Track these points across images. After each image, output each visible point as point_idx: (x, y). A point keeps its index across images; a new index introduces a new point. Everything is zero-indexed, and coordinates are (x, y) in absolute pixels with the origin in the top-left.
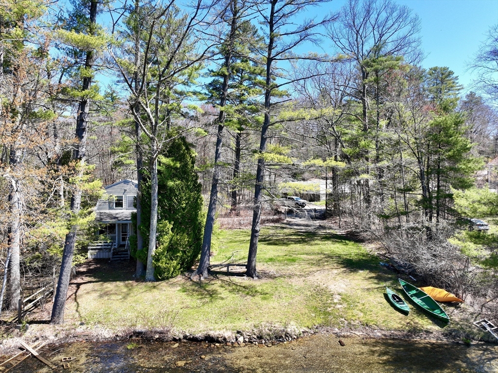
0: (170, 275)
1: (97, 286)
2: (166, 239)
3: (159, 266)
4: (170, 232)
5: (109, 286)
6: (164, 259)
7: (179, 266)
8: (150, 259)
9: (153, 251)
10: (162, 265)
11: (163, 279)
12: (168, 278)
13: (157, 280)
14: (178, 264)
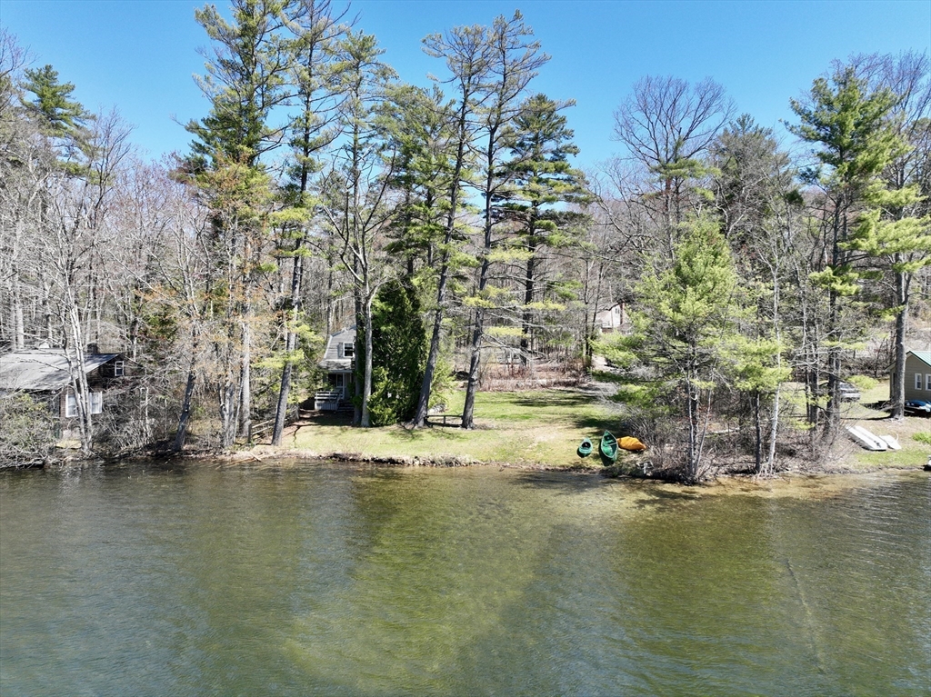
0: (385, 422)
1: (316, 428)
2: (381, 385)
3: (373, 412)
4: (386, 378)
5: (325, 428)
6: (379, 406)
7: (394, 415)
8: (365, 404)
9: (368, 396)
10: (377, 411)
11: (377, 426)
12: (382, 425)
13: (372, 426)
14: (393, 412)
